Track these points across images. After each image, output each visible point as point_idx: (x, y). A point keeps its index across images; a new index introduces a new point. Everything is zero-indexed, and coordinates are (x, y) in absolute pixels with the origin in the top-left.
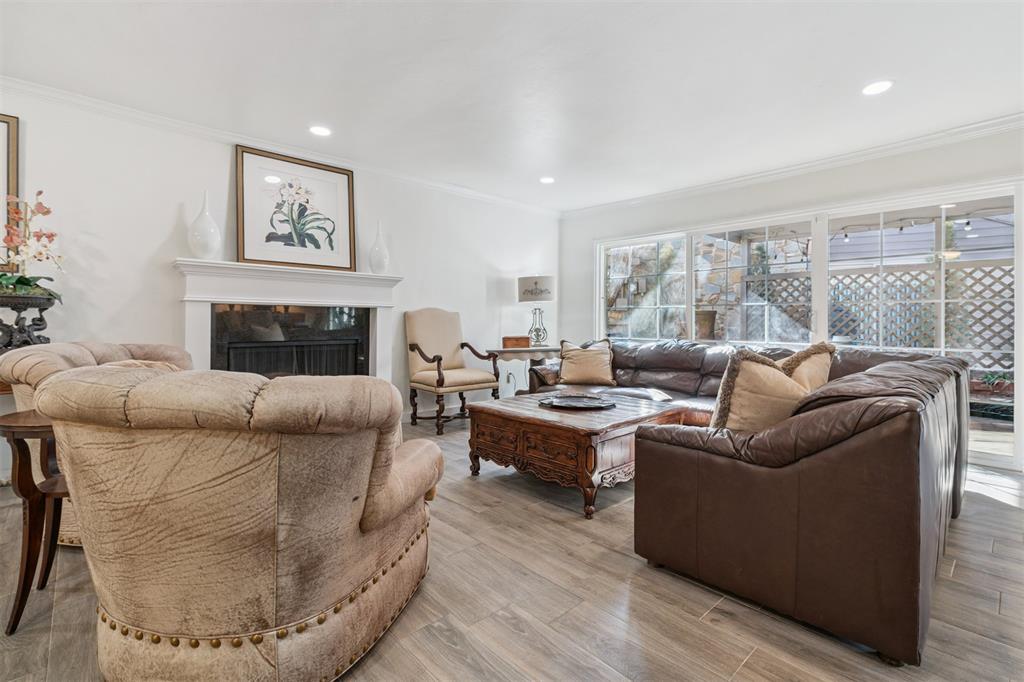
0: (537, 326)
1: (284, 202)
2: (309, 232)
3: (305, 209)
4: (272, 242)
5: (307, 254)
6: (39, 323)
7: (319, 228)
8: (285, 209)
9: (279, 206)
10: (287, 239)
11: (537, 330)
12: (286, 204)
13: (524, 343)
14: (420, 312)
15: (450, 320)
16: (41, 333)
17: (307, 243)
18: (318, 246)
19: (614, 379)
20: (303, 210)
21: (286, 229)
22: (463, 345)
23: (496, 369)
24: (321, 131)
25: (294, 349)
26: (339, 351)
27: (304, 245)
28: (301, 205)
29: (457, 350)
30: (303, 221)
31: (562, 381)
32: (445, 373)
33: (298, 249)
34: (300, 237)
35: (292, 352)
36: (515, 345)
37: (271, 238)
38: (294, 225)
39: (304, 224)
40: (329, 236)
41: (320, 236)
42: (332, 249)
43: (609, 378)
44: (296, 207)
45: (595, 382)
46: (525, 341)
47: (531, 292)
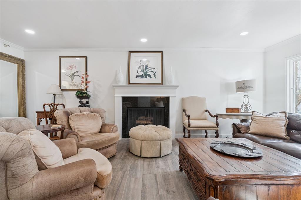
0: (246, 103)
1: (141, 65)
2: (148, 73)
3: (147, 66)
4: (137, 78)
5: (147, 80)
6: (88, 102)
7: (151, 72)
8: (141, 67)
9: (140, 67)
10: (142, 77)
11: (246, 105)
12: (142, 66)
13: (237, 111)
14: (188, 98)
15: (201, 101)
16: (88, 104)
17: (148, 77)
18: (151, 77)
19: (288, 135)
20: (147, 67)
21: (141, 73)
22: (206, 111)
23: (217, 122)
24: (144, 40)
25: (145, 110)
26: (159, 111)
27: (146, 78)
28: (146, 65)
29: (203, 113)
30: (146, 70)
31: (250, 132)
32: (191, 121)
33: (145, 79)
34: (146, 75)
35: (144, 111)
36: (232, 111)
37: (137, 76)
38: (144, 72)
39: (147, 71)
40: (154, 74)
41: (152, 74)
42: (155, 78)
43: (283, 134)
44: (144, 67)
45: (271, 135)
46: (237, 110)
47: (242, 88)
